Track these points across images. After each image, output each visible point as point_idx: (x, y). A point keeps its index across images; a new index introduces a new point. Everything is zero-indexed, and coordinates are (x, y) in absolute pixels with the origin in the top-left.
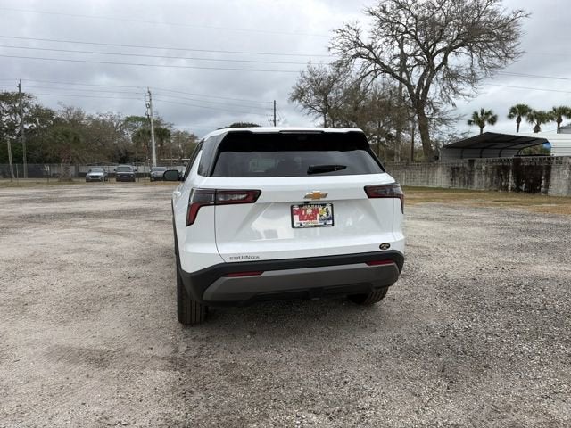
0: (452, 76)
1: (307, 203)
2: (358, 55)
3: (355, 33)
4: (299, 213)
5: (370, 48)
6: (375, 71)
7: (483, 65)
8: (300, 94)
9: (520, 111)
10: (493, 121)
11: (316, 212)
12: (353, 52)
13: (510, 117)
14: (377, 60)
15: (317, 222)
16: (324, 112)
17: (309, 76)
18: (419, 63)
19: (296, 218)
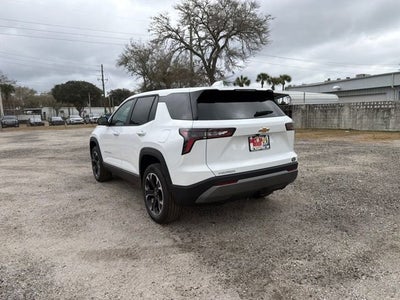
0: (231, 54)
1: (258, 135)
2: (170, 36)
3: (165, 21)
4: (253, 141)
5: (177, 32)
6: (181, 48)
7: (249, 48)
8: (125, 61)
9: (263, 77)
10: (248, 83)
11: (261, 140)
12: (165, 34)
13: (257, 81)
14: (182, 40)
15: (262, 147)
16: (144, 74)
17: (132, 48)
18: (210, 45)
19: (252, 145)
